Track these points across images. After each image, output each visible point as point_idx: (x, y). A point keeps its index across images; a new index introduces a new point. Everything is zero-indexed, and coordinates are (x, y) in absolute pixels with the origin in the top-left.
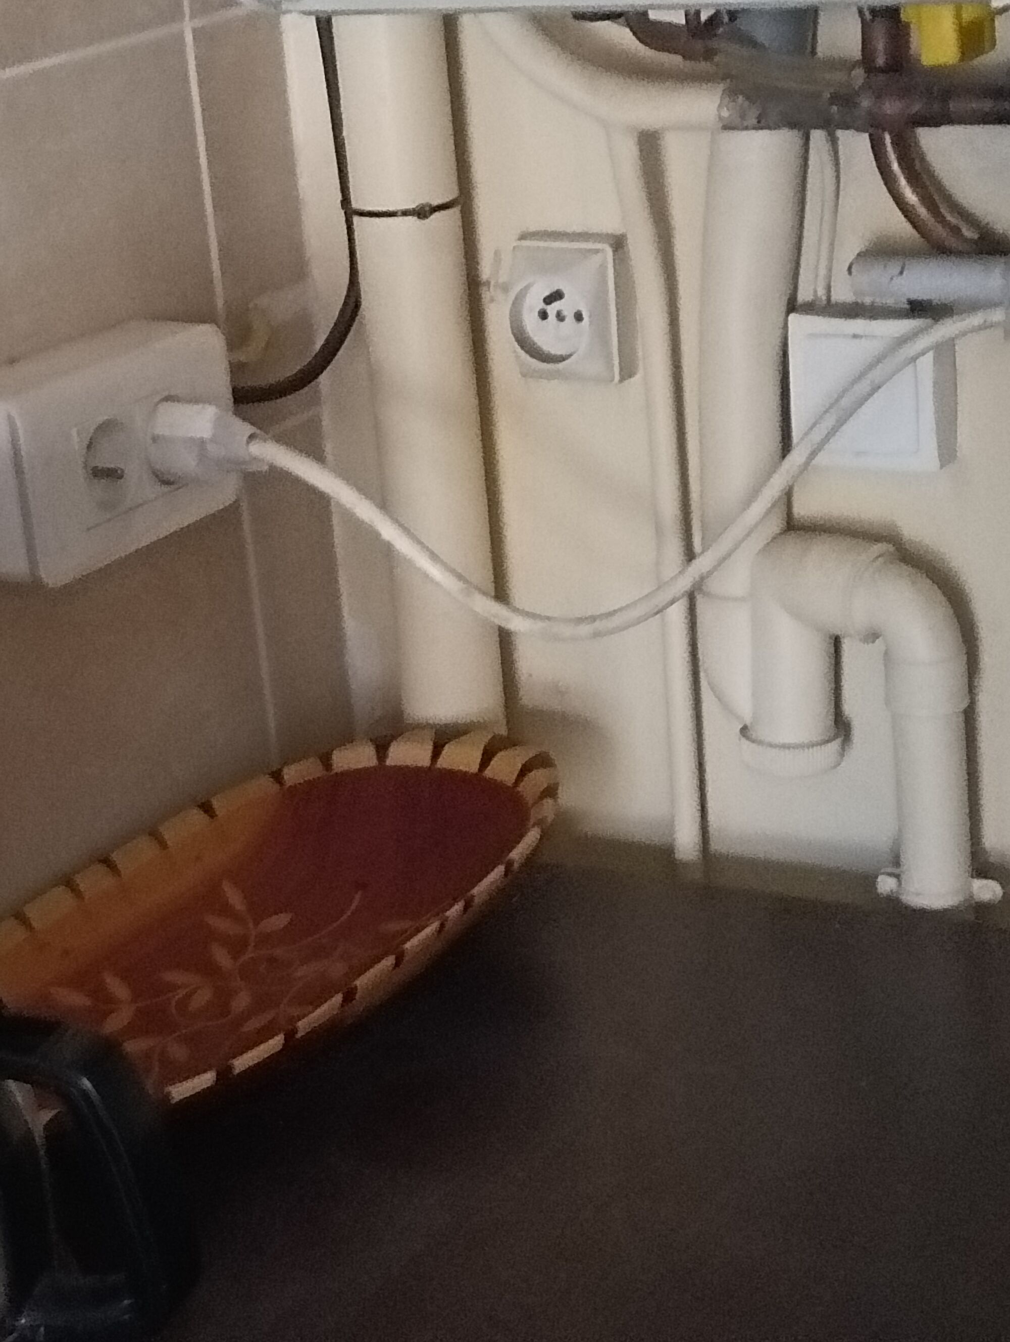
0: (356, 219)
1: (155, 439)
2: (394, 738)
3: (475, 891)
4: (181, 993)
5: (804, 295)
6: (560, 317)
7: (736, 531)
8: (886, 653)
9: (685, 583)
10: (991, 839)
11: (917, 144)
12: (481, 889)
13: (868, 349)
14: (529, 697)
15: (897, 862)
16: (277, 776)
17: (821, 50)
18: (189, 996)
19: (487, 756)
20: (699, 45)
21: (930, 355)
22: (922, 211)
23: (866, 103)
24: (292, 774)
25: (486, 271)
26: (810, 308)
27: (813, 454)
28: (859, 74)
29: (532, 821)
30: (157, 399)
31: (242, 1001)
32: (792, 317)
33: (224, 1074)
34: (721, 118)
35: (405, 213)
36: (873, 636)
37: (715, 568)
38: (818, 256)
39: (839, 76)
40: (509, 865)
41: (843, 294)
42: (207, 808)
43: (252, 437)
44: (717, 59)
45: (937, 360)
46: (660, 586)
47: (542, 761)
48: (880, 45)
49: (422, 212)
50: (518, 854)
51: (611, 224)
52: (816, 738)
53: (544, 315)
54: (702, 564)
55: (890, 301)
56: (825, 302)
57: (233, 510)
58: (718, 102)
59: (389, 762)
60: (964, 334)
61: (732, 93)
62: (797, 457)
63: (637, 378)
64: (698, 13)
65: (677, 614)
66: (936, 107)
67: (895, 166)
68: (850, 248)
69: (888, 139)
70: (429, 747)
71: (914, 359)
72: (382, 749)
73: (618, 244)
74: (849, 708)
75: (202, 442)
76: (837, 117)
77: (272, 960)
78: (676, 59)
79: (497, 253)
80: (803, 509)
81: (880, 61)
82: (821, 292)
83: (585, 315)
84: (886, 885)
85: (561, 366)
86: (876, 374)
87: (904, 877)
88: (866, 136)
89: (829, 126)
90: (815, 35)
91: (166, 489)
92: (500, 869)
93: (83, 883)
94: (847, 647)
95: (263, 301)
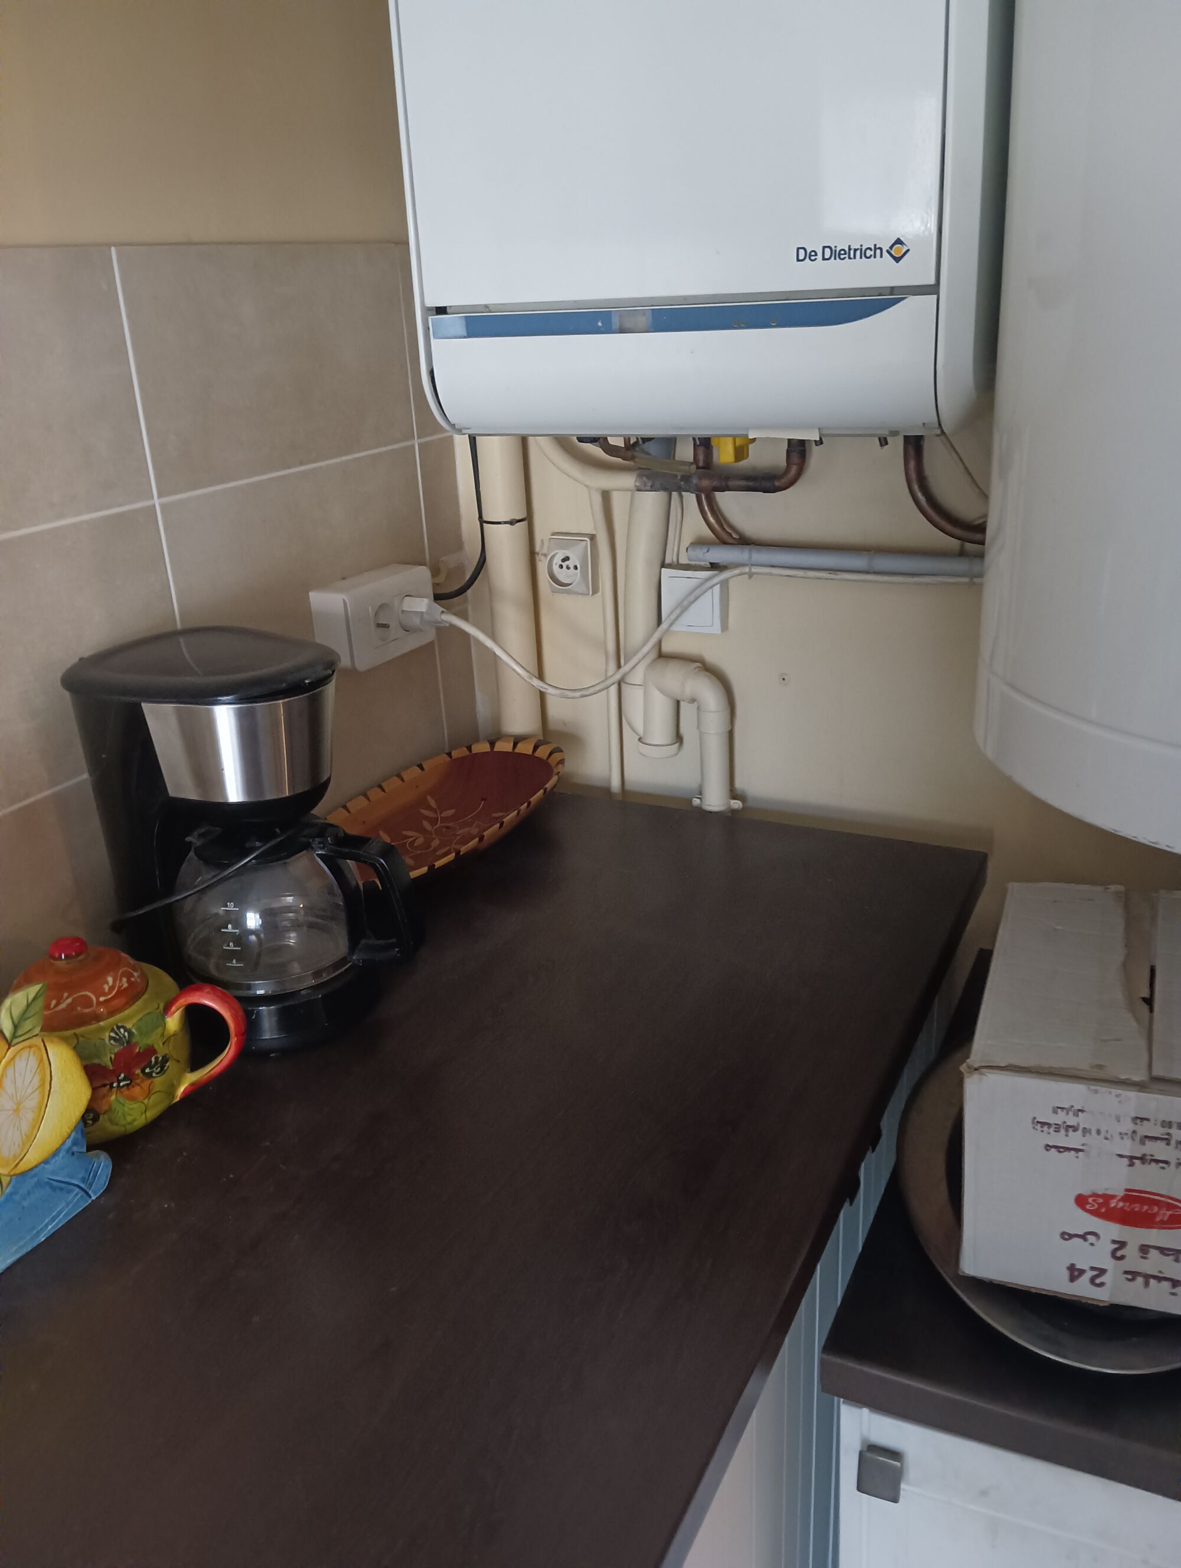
0: (485, 525)
1: (403, 611)
2: (498, 739)
3: (532, 799)
4: (411, 839)
5: (668, 561)
6: (568, 568)
7: (639, 656)
8: (698, 708)
9: (618, 677)
10: (739, 784)
11: (715, 498)
12: (533, 799)
13: (693, 583)
14: (552, 726)
15: (701, 794)
16: (449, 754)
17: (677, 458)
18: (414, 841)
19: (536, 748)
20: (629, 454)
21: (718, 586)
22: (716, 526)
23: (695, 481)
24: (455, 754)
25: (538, 548)
26: (670, 566)
27: (671, 625)
28: (694, 467)
29: (555, 773)
30: (404, 595)
31: (436, 843)
32: (663, 569)
33: (431, 867)
34: (636, 486)
35: (505, 523)
36: (693, 700)
37: (630, 671)
38: (674, 545)
39: (686, 468)
40: (545, 790)
41: (683, 560)
42: (421, 767)
43: (443, 612)
44: (636, 460)
45: (721, 587)
46: (607, 679)
47: (558, 750)
48: (701, 458)
49: (512, 522)
50: (549, 786)
51: (589, 530)
52: (669, 742)
53: (561, 567)
54: (625, 669)
55: (702, 563)
56: (676, 563)
57: (432, 643)
58: (635, 479)
59: (495, 750)
60: (732, 577)
61: (640, 476)
62: (664, 626)
63: (600, 594)
64: (629, 439)
65: (613, 690)
66: (724, 484)
67: (706, 508)
68: (687, 541)
69: (703, 497)
70: (512, 744)
71: (712, 587)
72: (492, 744)
73: (592, 537)
74: (683, 730)
75: (422, 613)
76: (683, 487)
77: (447, 828)
78: (619, 460)
79: (542, 541)
80: (666, 648)
81: (701, 464)
82: (675, 560)
83: (578, 567)
84: (696, 802)
85: (569, 587)
86: (697, 592)
87: (703, 799)
88: (694, 495)
89: (680, 490)
90: (675, 451)
91: (408, 632)
92: (542, 791)
93: (370, 794)
94: (682, 704)
95: (444, 558)
